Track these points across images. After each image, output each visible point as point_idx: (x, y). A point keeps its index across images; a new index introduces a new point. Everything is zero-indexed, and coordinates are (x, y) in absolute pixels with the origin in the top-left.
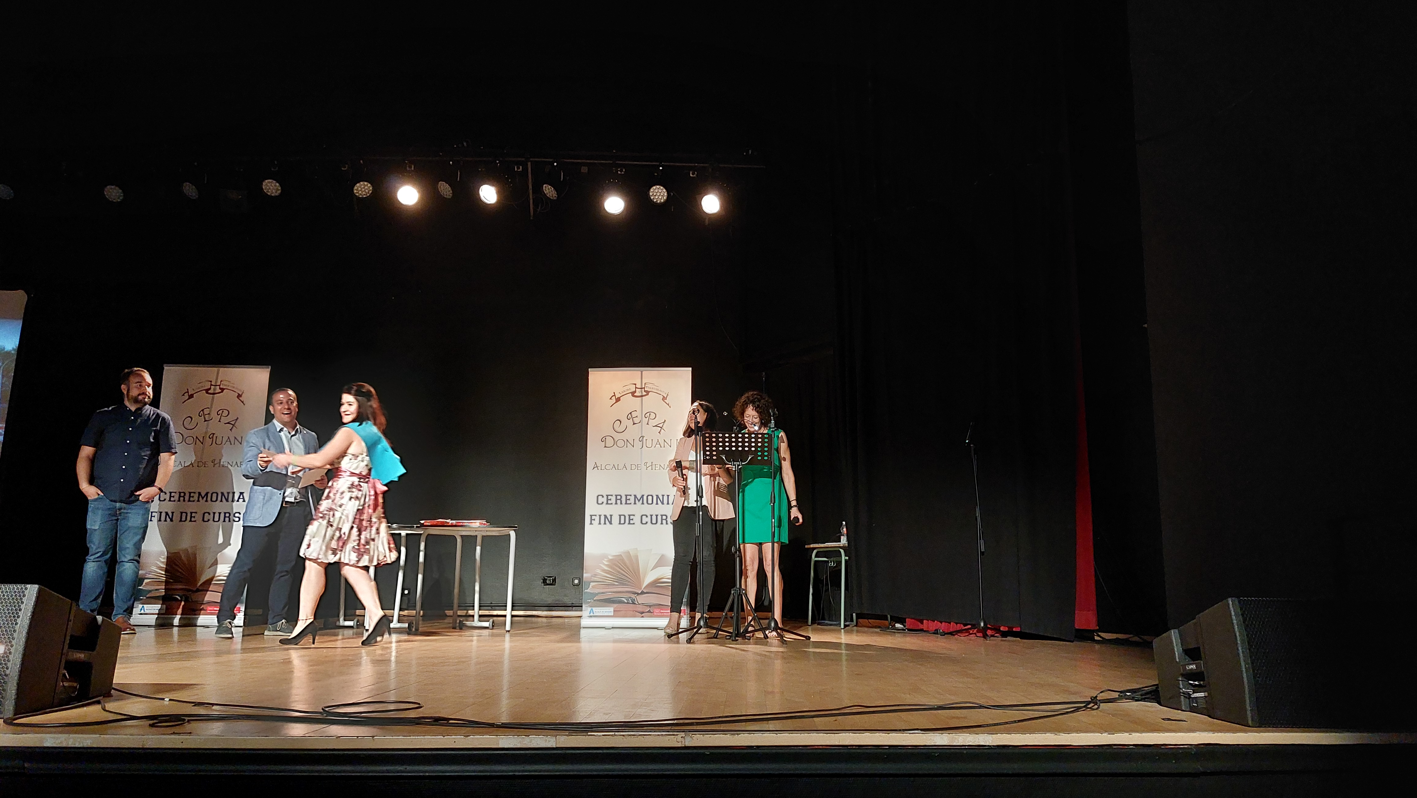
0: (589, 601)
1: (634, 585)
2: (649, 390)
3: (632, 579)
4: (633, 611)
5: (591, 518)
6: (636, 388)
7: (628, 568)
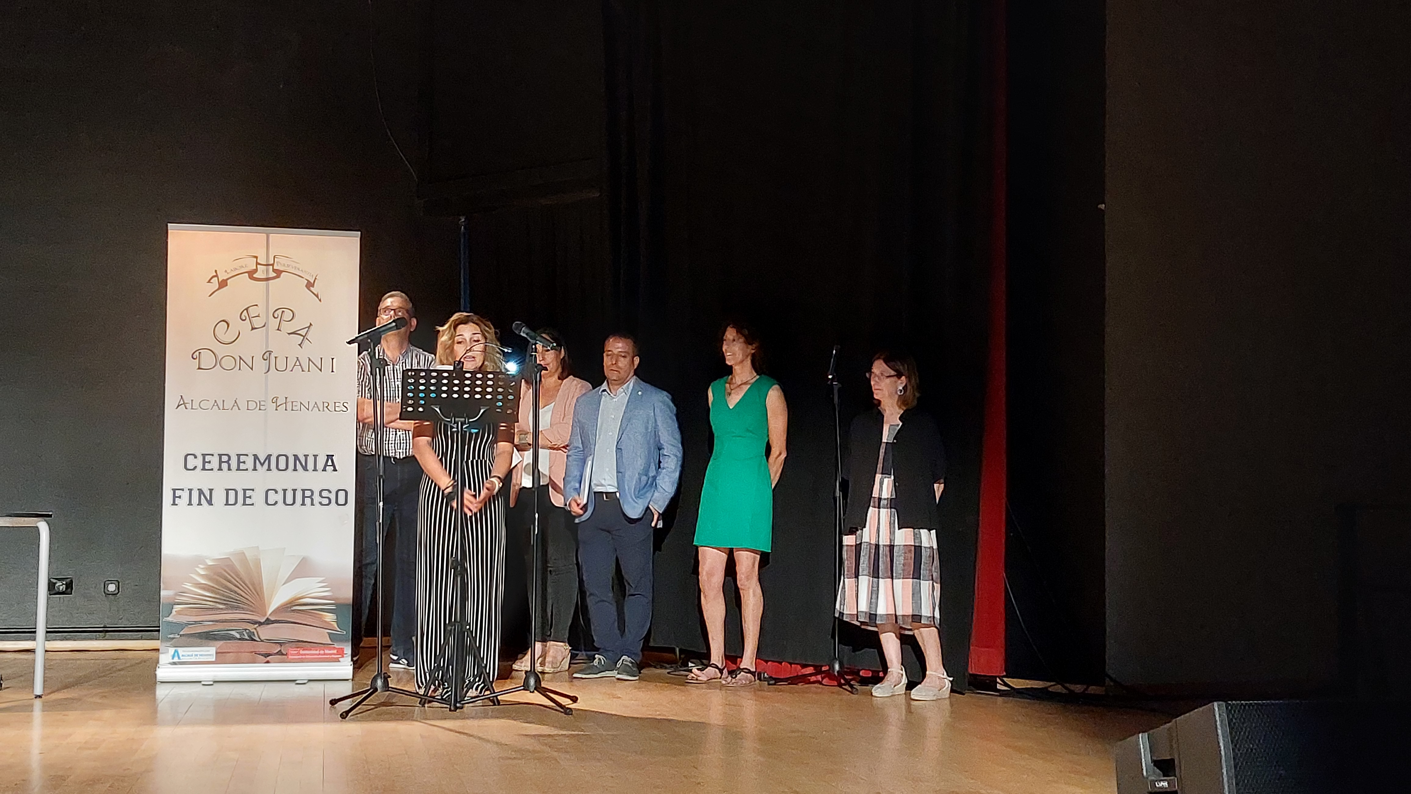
0: (172, 636)
1: (251, 609)
2: (281, 268)
3: (250, 599)
4: (252, 652)
5: (174, 493)
6: (257, 264)
7: (241, 579)
